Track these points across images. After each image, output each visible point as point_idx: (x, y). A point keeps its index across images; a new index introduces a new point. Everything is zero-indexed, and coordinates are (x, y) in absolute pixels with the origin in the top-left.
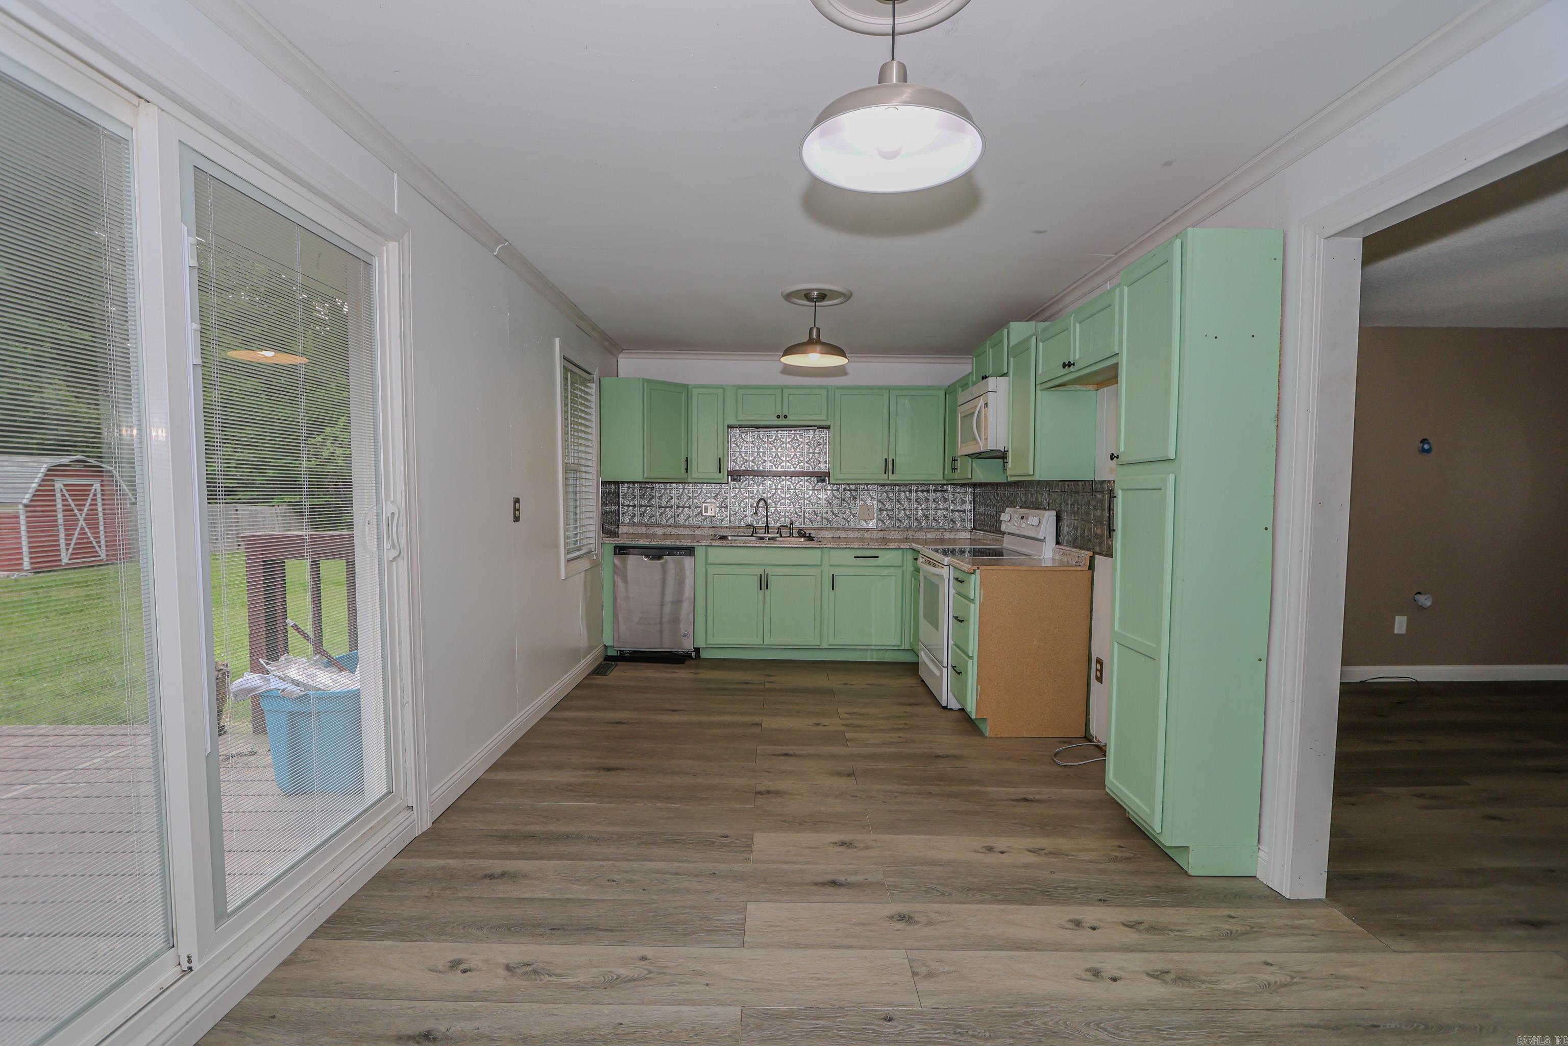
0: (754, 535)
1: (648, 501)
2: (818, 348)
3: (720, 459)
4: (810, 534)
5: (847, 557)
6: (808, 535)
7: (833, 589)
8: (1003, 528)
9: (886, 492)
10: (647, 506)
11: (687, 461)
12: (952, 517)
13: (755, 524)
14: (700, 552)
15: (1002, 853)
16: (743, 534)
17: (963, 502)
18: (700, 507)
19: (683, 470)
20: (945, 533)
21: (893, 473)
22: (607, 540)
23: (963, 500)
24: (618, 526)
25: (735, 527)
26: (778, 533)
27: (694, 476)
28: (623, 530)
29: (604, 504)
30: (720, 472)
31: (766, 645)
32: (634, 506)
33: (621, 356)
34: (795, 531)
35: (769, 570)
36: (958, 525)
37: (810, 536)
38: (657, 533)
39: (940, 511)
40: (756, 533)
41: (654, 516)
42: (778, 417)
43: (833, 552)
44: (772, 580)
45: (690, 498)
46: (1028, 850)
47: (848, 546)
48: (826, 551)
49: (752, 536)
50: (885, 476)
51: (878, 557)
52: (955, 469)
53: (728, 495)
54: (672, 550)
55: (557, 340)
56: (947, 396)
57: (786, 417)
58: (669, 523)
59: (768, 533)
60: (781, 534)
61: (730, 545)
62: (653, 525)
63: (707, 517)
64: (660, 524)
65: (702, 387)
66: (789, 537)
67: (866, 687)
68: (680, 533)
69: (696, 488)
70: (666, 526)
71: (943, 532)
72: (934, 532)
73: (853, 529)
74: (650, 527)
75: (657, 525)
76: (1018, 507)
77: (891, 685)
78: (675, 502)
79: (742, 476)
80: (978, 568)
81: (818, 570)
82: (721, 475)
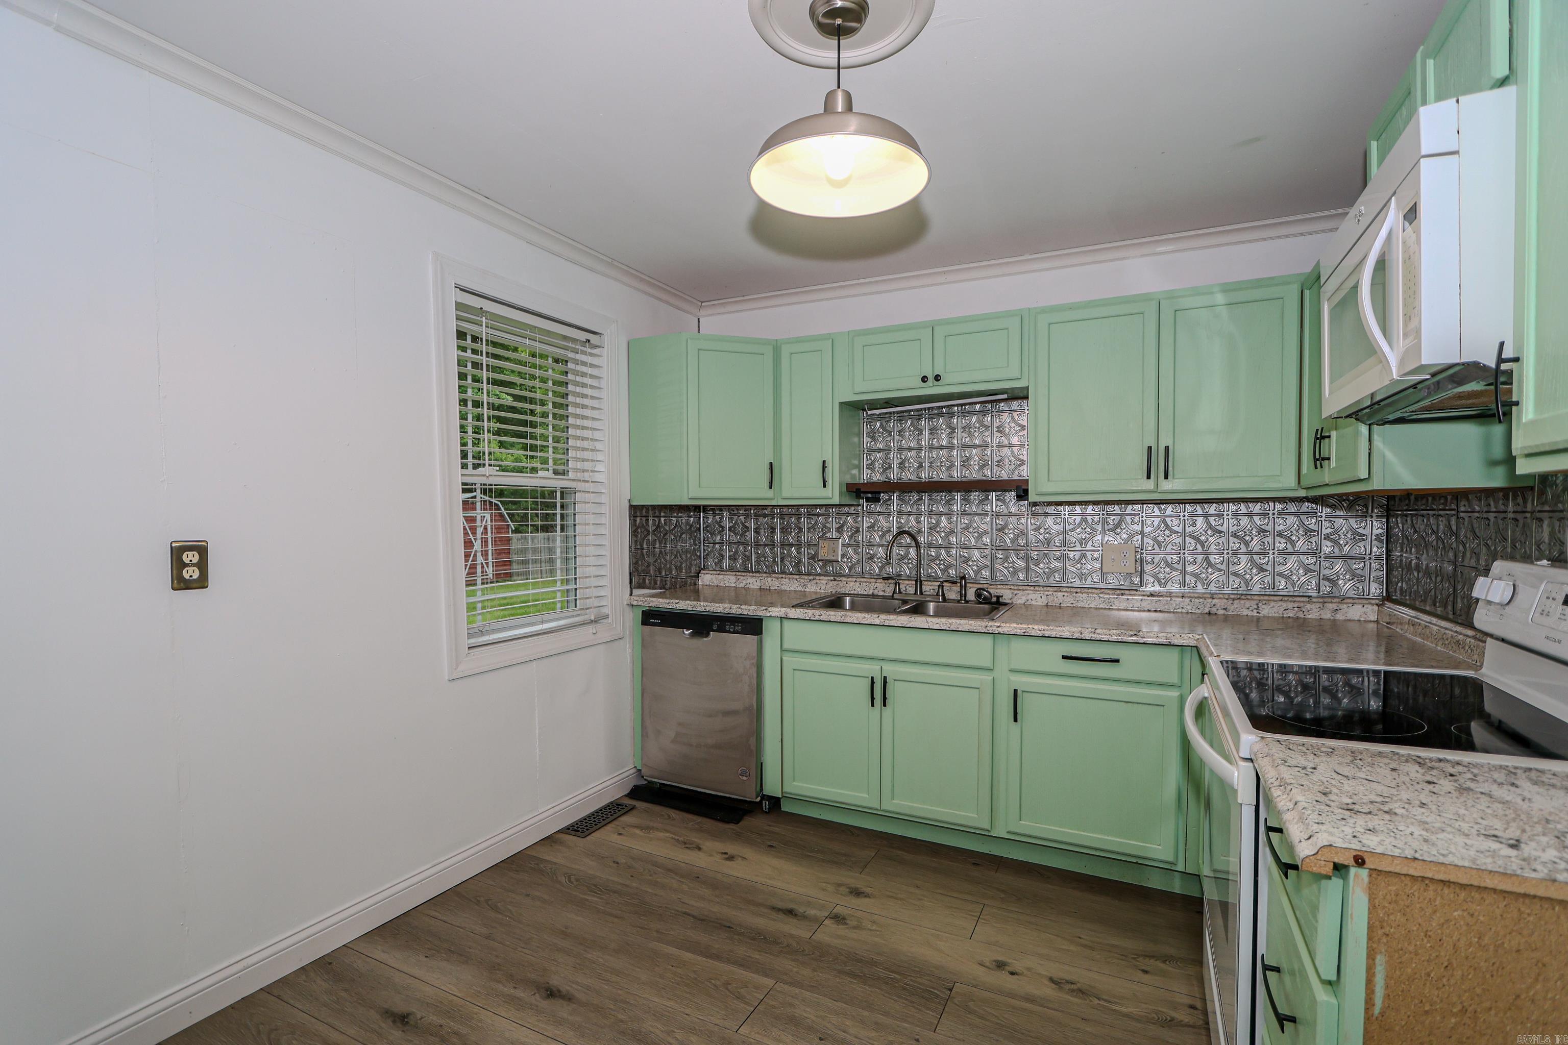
0: (896, 596)
3: (822, 464)
4: (998, 597)
5: (1049, 655)
6: (995, 599)
7: (1016, 720)
8: (1482, 618)
10: (739, 543)
11: (771, 468)
12: (1328, 571)
14: (771, 630)
17: (1358, 538)
18: (815, 545)
19: (768, 485)
20: (1308, 606)
21: (1166, 477)
23: (1355, 533)
26: (937, 597)
27: (785, 494)
28: (706, 579)
30: (825, 486)
31: (883, 811)
32: (721, 543)
33: (706, 310)
34: (971, 597)
35: (889, 670)
36: (1345, 590)
39: (1295, 558)
41: (748, 559)
42: (924, 379)
43: (1018, 644)
44: (895, 690)
45: (801, 530)
47: (1047, 634)
48: (1001, 641)
49: (892, 601)
50: (1150, 485)
51: (1117, 661)
52: (1325, 459)
53: (859, 525)
54: (727, 623)
56: (1307, 293)
57: (937, 378)
59: (921, 595)
60: (943, 595)
61: (817, 618)
62: (745, 574)
63: (826, 562)
64: (758, 572)
65: (799, 340)
66: (959, 602)
67: (1048, 991)
68: (784, 588)
69: (810, 515)
70: (765, 575)
71: (1302, 604)
72: (1280, 603)
73: (1090, 590)
74: (742, 578)
75: (751, 574)
76: (1545, 562)
77: (1112, 999)
78: (778, 537)
79: (883, 493)
80: (1360, 861)
81: (987, 677)
82: (830, 492)
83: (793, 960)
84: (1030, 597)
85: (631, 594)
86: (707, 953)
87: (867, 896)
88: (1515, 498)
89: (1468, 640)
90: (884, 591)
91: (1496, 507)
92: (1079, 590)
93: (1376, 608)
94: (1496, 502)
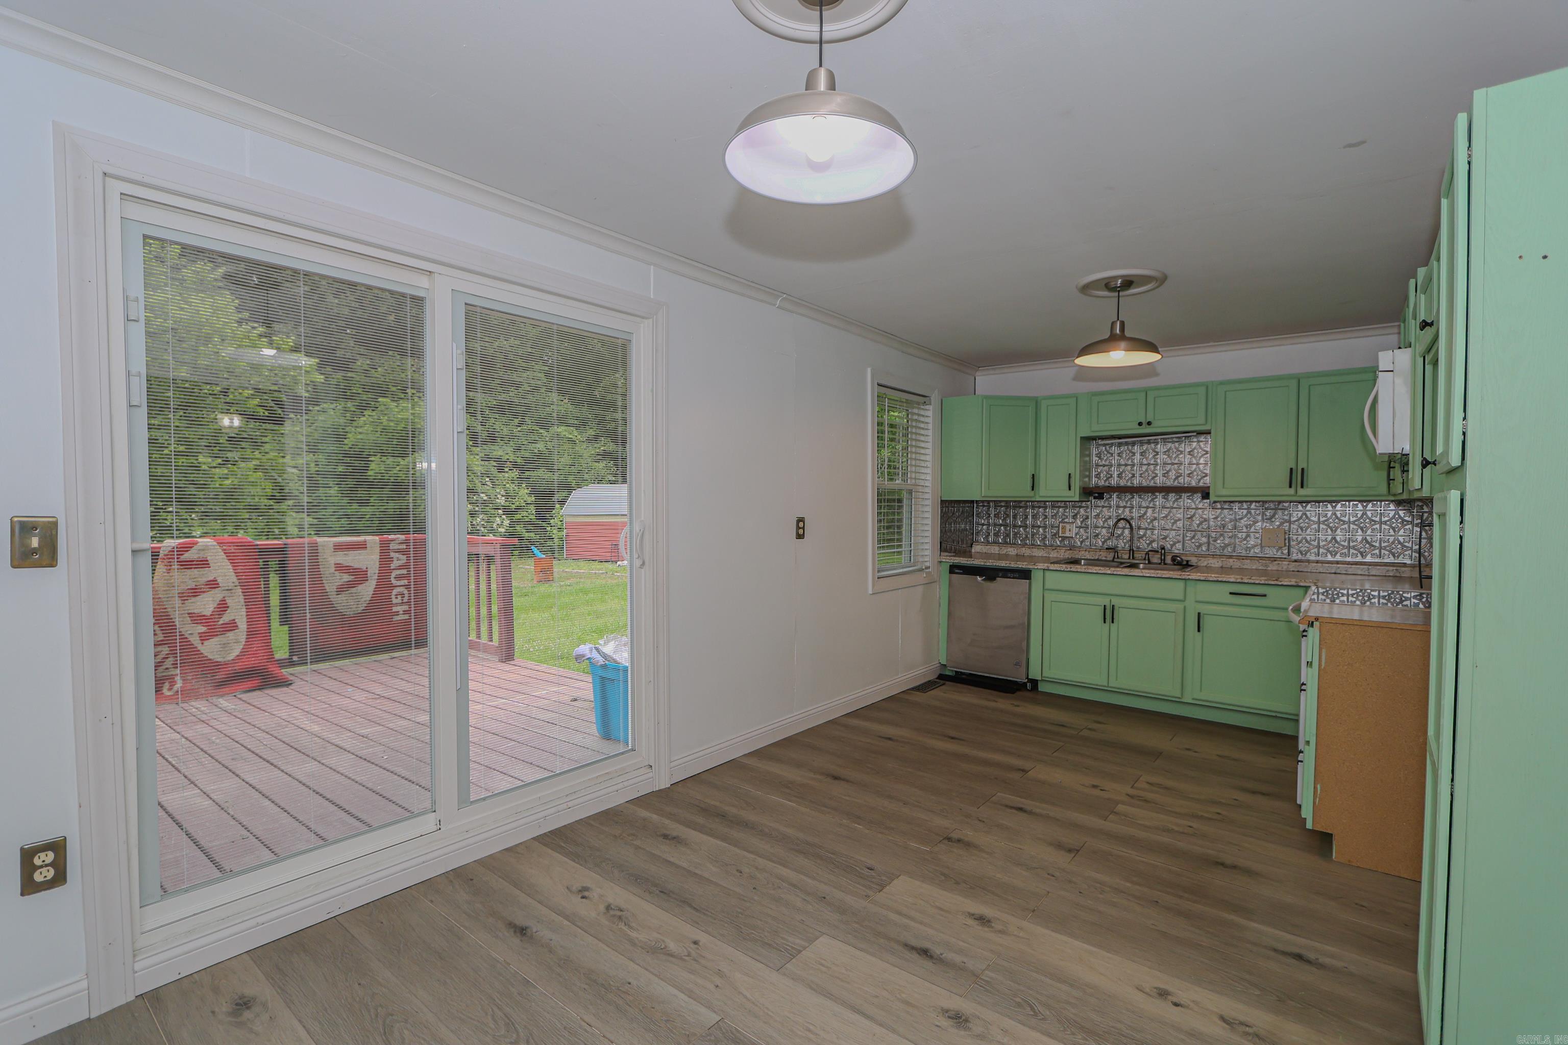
0: (1115, 560)
1: (1003, 521)
2: (1123, 344)
3: (1070, 474)
4: (1187, 561)
5: (1221, 592)
6: (1183, 563)
7: (1199, 631)
10: (1001, 525)
11: (1034, 475)
14: (1037, 576)
15: (1176, 1005)
16: (1104, 558)
18: (1056, 527)
19: (1029, 488)
20: (1403, 569)
21: (1303, 488)
24: (972, 544)
25: (1096, 550)
26: (1145, 559)
27: (1041, 494)
28: (976, 548)
29: (943, 523)
30: (1070, 489)
31: (1111, 687)
32: (988, 525)
33: (978, 373)
34: (1168, 560)
35: (1116, 601)
37: (1185, 564)
38: (1010, 553)
42: (1140, 424)
43: (1201, 586)
44: (1120, 614)
45: (1046, 517)
46: (1223, 1018)
47: (1220, 579)
48: (1190, 583)
49: (1113, 561)
50: (1292, 491)
51: (1265, 596)
53: (1088, 514)
54: (1007, 573)
55: (869, 370)
57: (1150, 423)
58: (1023, 543)
59: (1133, 558)
60: (1149, 559)
61: (1069, 569)
62: (1006, 545)
63: (1064, 538)
64: (1015, 544)
65: (1048, 398)
66: (1160, 564)
67: (1217, 759)
68: (1034, 554)
69: (1053, 507)
70: (1020, 546)
72: (1384, 567)
73: (1252, 558)
74: (1004, 548)
78: (1029, 521)
79: (1106, 493)
80: (1316, 619)
81: (1180, 606)
82: (1071, 493)
84: (1209, 562)
85: (940, 555)
86: (1024, 733)
87: (1105, 724)
90: (1106, 557)
92: (1244, 558)
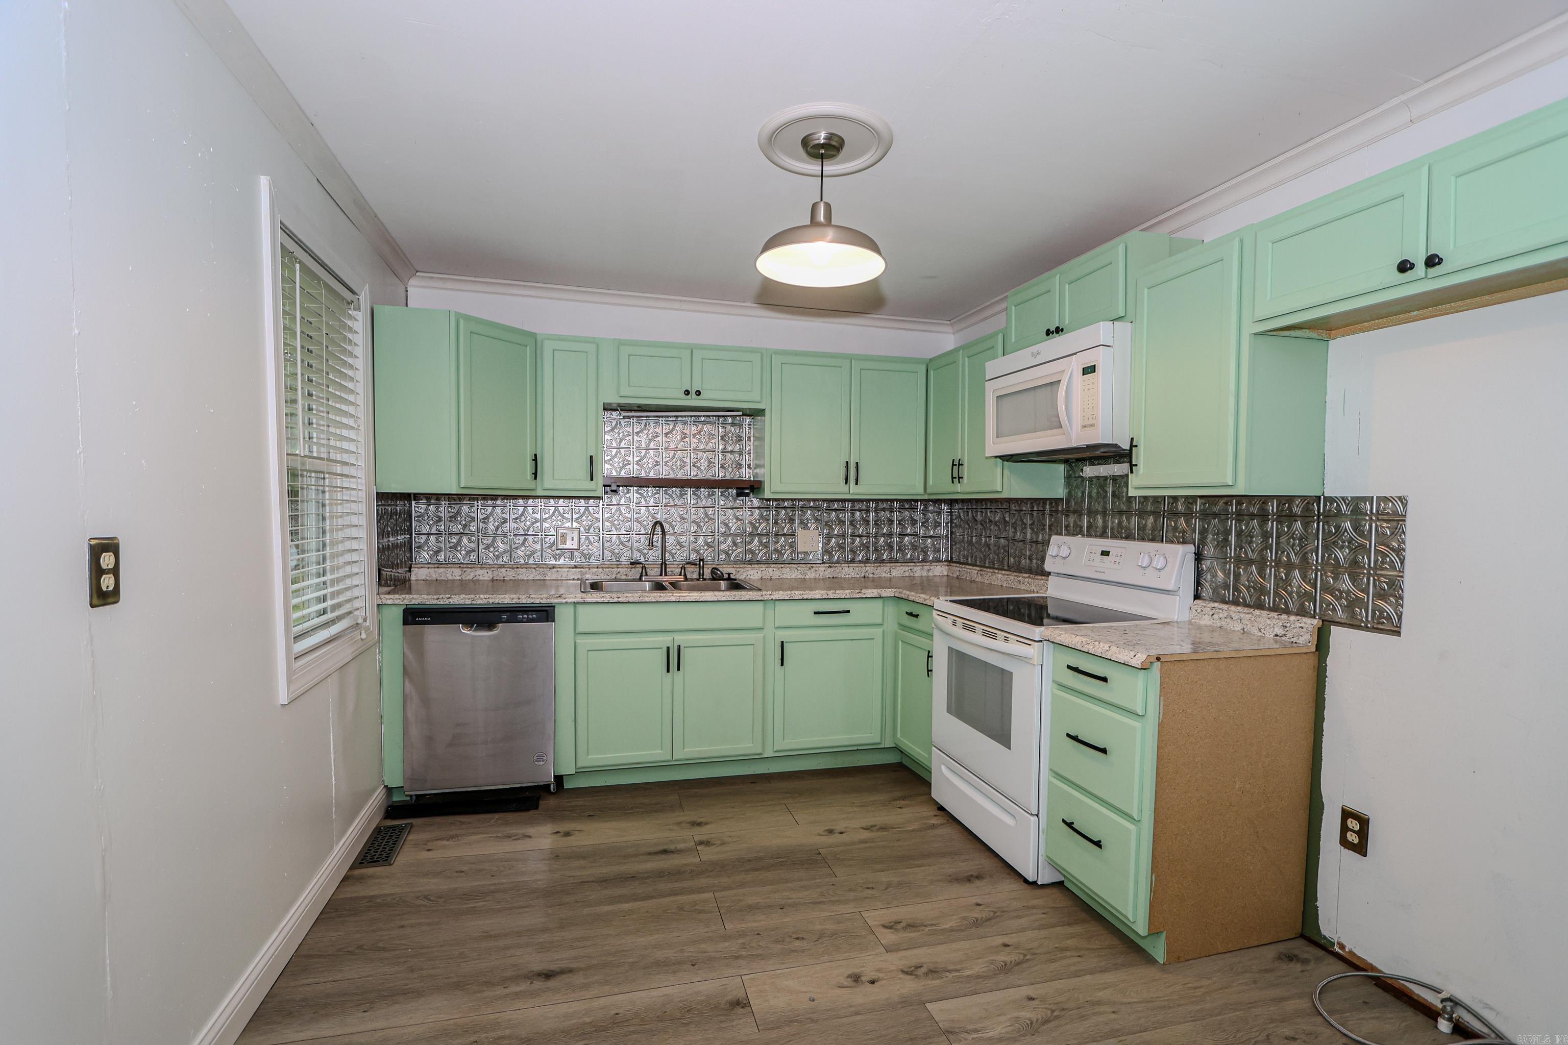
0: (645, 579)
1: (465, 526)
2: (828, 233)
3: (591, 457)
4: (729, 574)
5: (804, 613)
6: (726, 576)
7: (782, 664)
8: (1048, 567)
9: (836, 510)
10: (462, 534)
11: (535, 459)
12: (923, 546)
13: (642, 560)
14: (563, 615)
16: (624, 577)
17: (937, 524)
18: (553, 535)
19: (529, 476)
20: (915, 569)
21: (857, 484)
22: (389, 599)
23: (936, 522)
24: (410, 568)
25: (610, 566)
26: (680, 575)
27: (545, 486)
28: (418, 574)
29: (381, 533)
30: (592, 479)
31: (675, 761)
32: (439, 534)
33: (413, 282)
34: (708, 574)
35: (680, 639)
36: (931, 558)
37: (729, 579)
38: (481, 578)
39: (907, 538)
40: (646, 575)
41: (474, 551)
42: (687, 393)
43: (780, 607)
44: (687, 656)
45: (537, 521)
47: (805, 597)
48: (770, 606)
49: (640, 579)
50: (845, 488)
51: (848, 612)
52: (959, 478)
53: (600, 516)
54: (514, 613)
56: (931, 373)
57: (698, 393)
58: (500, 562)
59: (666, 575)
60: (685, 575)
61: (616, 600)
62: (472, 566)
63: (565, 550)
64: (486, 563)
65: (560, 338)
66: (698, 580)
67: (866, 835)
68: (520, 577)
70: (496, 566)
71: (912, 568)
72: (902, 567)
73: (790, 565)
75: (479, 566)
76: (1080, 536)
77: (901, 826)
79: (622, 486)
80: (1158, 659)
81: (759, 635)
82: (592, 485)
83: (708, 877)
86: (635, 898)
87: (706, 824)
88: (1051, 504)
89: (1027, 580)
90: (626, 575)
91: (1038, 508)
92: (783, 566)
93: (947, 567)
94: (1038, 505)
